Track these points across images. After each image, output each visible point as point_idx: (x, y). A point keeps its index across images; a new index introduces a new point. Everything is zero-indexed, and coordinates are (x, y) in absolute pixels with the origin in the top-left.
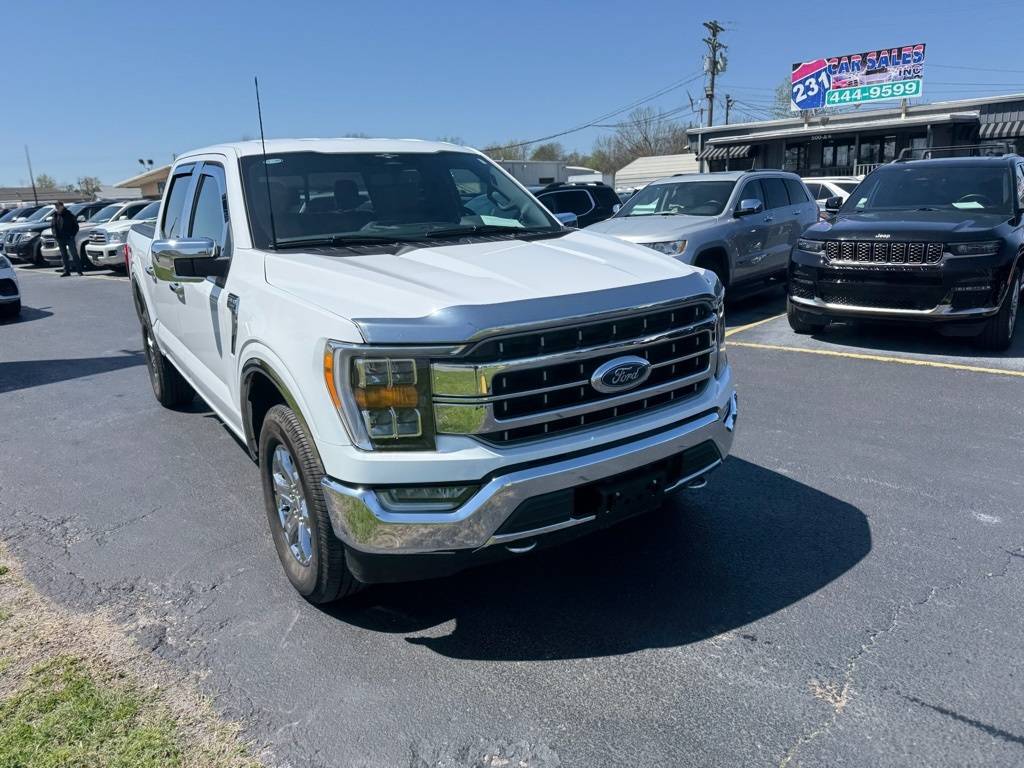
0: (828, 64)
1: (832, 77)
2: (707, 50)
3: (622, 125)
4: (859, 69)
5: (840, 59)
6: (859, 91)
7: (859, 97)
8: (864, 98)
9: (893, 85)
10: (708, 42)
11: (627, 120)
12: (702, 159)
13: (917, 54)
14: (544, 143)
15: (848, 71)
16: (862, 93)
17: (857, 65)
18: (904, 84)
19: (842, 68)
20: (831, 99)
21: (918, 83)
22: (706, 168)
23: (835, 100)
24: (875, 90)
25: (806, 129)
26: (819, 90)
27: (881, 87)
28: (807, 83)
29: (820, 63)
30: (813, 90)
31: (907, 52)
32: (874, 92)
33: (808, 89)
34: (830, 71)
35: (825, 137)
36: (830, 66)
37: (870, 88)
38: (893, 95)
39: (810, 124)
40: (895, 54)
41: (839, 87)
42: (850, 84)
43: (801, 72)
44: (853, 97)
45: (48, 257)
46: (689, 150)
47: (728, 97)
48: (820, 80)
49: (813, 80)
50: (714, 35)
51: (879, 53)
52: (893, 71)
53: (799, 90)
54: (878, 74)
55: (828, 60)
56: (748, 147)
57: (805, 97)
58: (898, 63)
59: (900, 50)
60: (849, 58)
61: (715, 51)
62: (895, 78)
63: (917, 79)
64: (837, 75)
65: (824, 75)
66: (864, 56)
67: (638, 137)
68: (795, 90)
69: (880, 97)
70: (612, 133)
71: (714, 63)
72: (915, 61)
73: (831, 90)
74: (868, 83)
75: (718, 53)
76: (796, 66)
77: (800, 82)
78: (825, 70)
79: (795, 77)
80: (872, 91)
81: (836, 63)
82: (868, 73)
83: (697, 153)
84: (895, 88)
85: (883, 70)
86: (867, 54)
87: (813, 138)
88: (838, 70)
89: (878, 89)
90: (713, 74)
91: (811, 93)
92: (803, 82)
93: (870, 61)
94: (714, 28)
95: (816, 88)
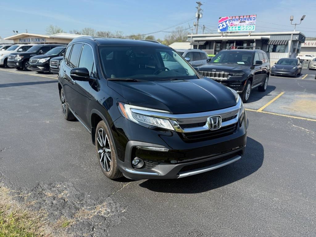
0: (229, 18)
1: (230, 22)
2: (197, 10)
3: (173, 32)
4: (238, 21)
5: (233, 17)
6: (237, 27)
8: (239, 30)
9: (247, 26)
10: (197, 8)
11: (175, 30)
12: (191, 45)
13: (254, 18)
14: (150, 35)
15: (234, 21)
17: (237, 19)
18: (250, 26)
19: (233, 20)
20: (229, 29)
21: (254, 27)
22: (192, 48)
25: (222, 38)
26: (226, 26)
27: (244, 27)
28: (223, 24)
29: (227, 18)
30: (224, 26)
31: (251, 17)
32: (242, 29)
33: (223, 25)
35: (226, 41)
37: (240, 27)
38: (247, 30)
39: (223, 36)
40: (248, 17)
41: (232, 26)
42: (235, 25)
44: (236, 29)
46: (188, 42)
47: (204, 26)
48: (227, 23)
49: (225, 23)
50: (199, 6)
51: (244, 16)
52: (247, 22)
54: (243, 23)
56: (205, 42)
57: (222, 28)
58: (249, 20)
59: (249, 16)
60: (235, 17)
62: (248, 25)
63: (254, 25)
64: (232, 22)
66: (239, 17)
68: (219, 25)
69: (243, 30)
70: (171, 34)
71: (199, 15)
72: (253, 20)
73: (230, 26)
74: (240, 25)
75: (200, 12)
76: (220, 18)
77: (221, 23)
78: (228, 20)
79: (220, 21)
80: (241, 28)
81: (231, 18)
82: (240, 22)
83: (190, 43)
84: (247, 27)
85: (244, 22)
87: (223, 41)
88: (232, 20)
89: (243, 27)
90: (198, 19)
92: (222, 23)
93: (241, 19)
94: (199, 4)
95: (225, 25)
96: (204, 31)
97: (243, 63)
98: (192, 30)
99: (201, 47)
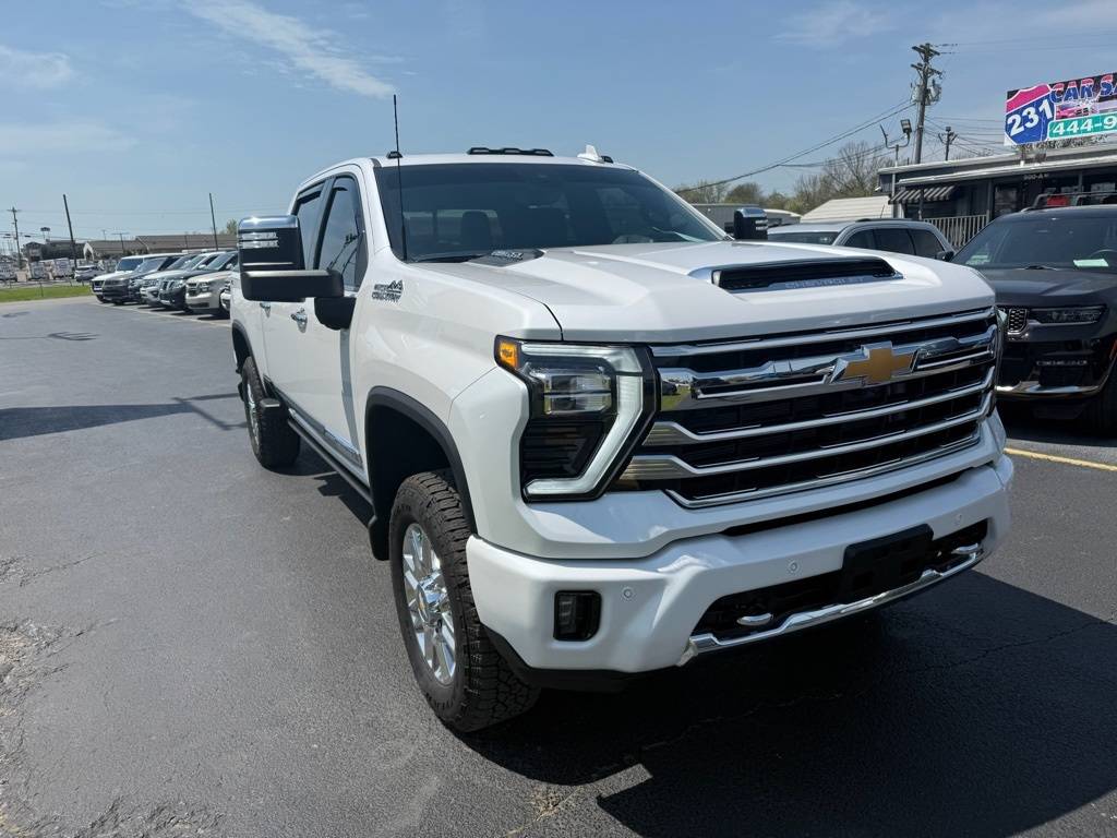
0: (1051, 90)
1: (1056, 105)
2: (917, 78)
3: (831, 163)
4: (1089, 95)
5: (1066, 84)
6: (1090, 121)
7: (1089, 128)
8: (1095, 130)
10: (918, 67)
11: (836, 157)
12: (895, 203)
14: (742, 182)
15: (1076, 97)
16: (1093, 124)
17: (1088, 90)
19: (1069, 95)
20: (1054, 131)
22: (901, 214)
23: (1058, 131)
24: (1110, 120)
25: (1022, 166)
26: (1040, 120)
28: (1025, 113)
29: (1042, 90)
30: (1032, 121)
32: (1109, 123)
33: (1025, 120)
34: (1053, 98)
35: (1041, 176)
36: (1053, 92)
37: (1103, 117)
39: (1028, 161)
41: (1064, 117)
42: (1079, 113)
43: (1017, 100)
44: (1082, 128)
45: (192, 305)
46: (881, 193)
47: (948, 129)
48: (1041, 109)
49: (1032, 110)
50: (926, 60)
53: (1014, 121)
54: (1114, 101)
55: (1052, 86)
56: (951, 188)
57: (1022, 129)
60: (1078, 82)
61: (925, 78)
64: (1063, 103)
65: (1046, 102)
66: (1097, 79)
67: (848, 177)
68: (1010, 121)
70: (819, 172)
71: (925, 92)
73: (1055, 120)
74: (1101, 112)
75: (930, 81)
76: (1011, 94)
77: (1016, 113)
78: (1047, 97)
79: (1010, 106)
80: (1106, 121)
81: (1062, 89)
82: (1101, 100)
83: (890, 196)
86: (1100, 77)
87: (1026, 178)
88: (1063, 97)
89: (1114, 118)
90: (923, 105)
91: (1029, 125)
92: (1019, 112)
93: (1104, 85)
94: (927, 52)
95: (1036, 119)
96: (950, 146)
97: (1102, 263)
98: (897, 148)
99: (935, 209)
